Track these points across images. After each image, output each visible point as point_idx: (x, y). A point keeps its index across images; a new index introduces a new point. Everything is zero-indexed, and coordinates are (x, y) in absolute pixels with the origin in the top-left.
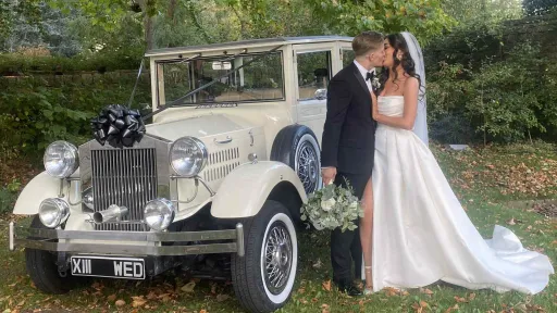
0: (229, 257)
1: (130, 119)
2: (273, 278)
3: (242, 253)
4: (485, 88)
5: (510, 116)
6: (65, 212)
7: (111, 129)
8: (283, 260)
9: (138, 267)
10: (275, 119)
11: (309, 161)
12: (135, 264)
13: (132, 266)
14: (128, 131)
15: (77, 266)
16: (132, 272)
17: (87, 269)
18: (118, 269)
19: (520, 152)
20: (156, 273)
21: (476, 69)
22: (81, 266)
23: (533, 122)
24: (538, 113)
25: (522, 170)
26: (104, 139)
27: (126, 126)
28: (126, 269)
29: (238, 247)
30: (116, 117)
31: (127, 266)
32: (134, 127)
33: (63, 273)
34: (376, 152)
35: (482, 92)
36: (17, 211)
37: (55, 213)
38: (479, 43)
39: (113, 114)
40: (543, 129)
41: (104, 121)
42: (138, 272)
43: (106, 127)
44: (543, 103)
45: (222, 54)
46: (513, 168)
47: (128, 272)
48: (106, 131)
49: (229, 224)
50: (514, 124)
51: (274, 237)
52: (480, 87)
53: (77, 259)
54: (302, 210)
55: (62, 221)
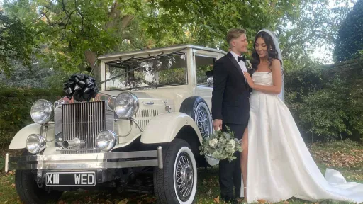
0: (152, 169)
1: (89, 82)
2: (181, 189)
3: (161, 166)
4: (311, 105)
5: (328, 123)
6: (44, 144)
7: (77, 87)
8: (188, 178)
9: (91, 178)
10: (181, 96)
11: (204, 119)
12: (89, 176)
13: (87, 177)
14: (87, 89)
15: (50, 179)
16: (87, 181)
17: (57, 181)
18: (77, 179)
19: (336, 146)
20: (103, 181)
21: (306, 93)
22: (52, 179)
23: (343, 128)
24: (346, 122)
25: (338, 154)
26: (71, 95)
27: (86, 86)
28: (83, 179)
29: (159, 163)
30: (80, 80)
31: (84, 177)
32: (91, 86)
33: (40, 185)
34: (251, 109)
35: (309, 108)
36: (11, 147)
37: (36, 144)
38: (306, 79)
39: (78, 78)
40: (350, 133)
41: (72, 83)
42: (91, 181)
43: (73, 87)
44: (349, 116)
45: (147, 56)
46: (332, 154)
47: (84, 181)
48: (73, 89)
49: (154, 147)
50: (331, 128)
51: (182, 162)
52: (308, 105)
53: (50, 175)
54: (200, 148)
55: (41, 149)
